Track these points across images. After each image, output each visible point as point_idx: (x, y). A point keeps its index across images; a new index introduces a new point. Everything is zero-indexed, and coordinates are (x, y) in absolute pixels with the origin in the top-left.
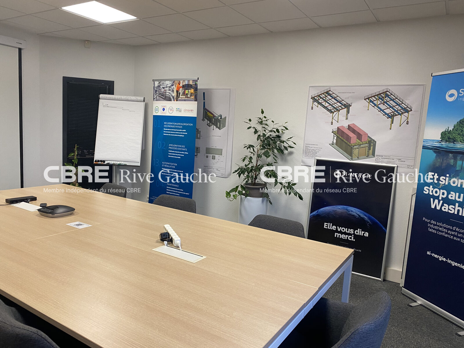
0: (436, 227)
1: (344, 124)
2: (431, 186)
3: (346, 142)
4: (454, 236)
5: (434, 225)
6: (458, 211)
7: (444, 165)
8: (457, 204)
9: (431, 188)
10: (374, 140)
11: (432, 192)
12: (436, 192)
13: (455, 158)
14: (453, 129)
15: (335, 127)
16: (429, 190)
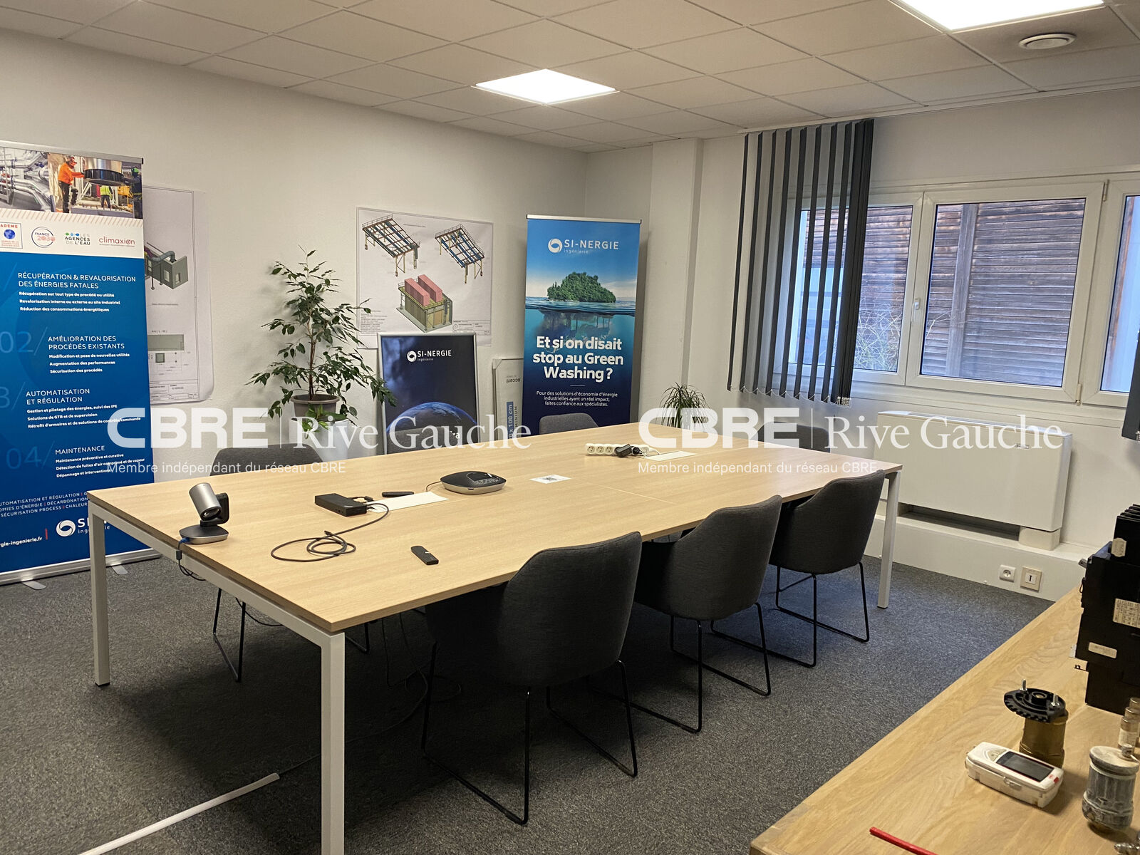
0: (555, 399)
1: (413, 275)
2: (543, 353)
3: (418, 303)
4: (576, 402)
5: (552, 396)
6: (579, 374)
7: (556, 326)
8: (576, 367)
9: (543, 355)
10: (450, 300)
11: (545, 359)
12: (550, 359)
13: (569, 319)
14: (562, 285)
15: (401, 281)
16: (540, 358)
